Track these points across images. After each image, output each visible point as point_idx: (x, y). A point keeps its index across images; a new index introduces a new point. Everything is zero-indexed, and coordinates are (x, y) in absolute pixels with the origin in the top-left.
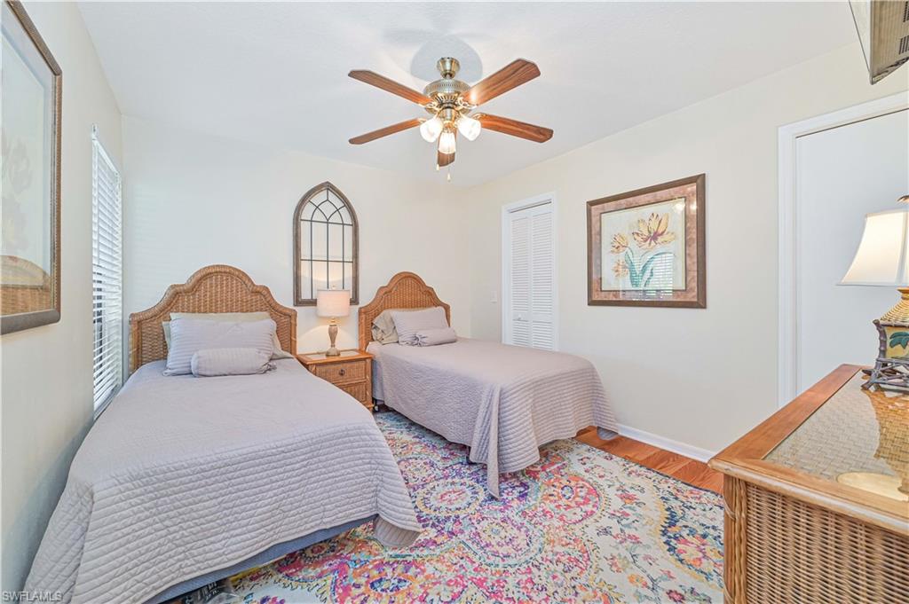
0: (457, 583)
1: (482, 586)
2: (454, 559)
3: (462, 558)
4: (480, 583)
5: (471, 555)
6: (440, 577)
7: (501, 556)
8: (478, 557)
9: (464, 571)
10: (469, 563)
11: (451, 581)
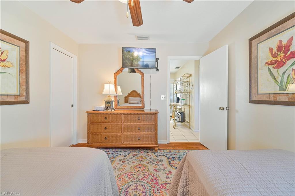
0: (163, 187)
1: (157, 182)
2: (158, 194)
3: (156, 193)
4: (157, 183)
5: (152, 192)
6: (167, 191)
7: (144, 187)
8: (150, 191)
9: (158, 189)
10: (155, 190)
11: (164, 188)
